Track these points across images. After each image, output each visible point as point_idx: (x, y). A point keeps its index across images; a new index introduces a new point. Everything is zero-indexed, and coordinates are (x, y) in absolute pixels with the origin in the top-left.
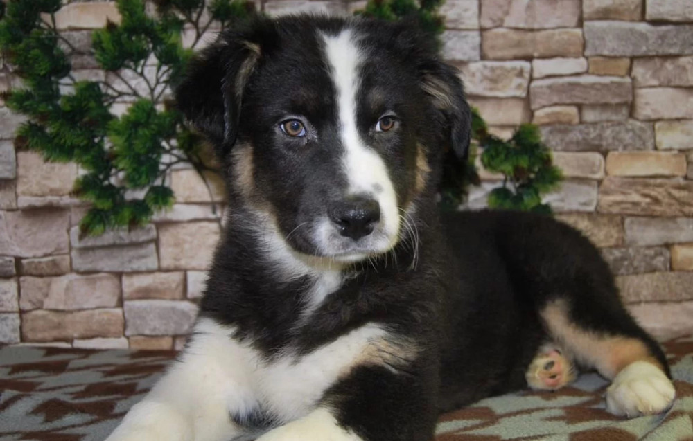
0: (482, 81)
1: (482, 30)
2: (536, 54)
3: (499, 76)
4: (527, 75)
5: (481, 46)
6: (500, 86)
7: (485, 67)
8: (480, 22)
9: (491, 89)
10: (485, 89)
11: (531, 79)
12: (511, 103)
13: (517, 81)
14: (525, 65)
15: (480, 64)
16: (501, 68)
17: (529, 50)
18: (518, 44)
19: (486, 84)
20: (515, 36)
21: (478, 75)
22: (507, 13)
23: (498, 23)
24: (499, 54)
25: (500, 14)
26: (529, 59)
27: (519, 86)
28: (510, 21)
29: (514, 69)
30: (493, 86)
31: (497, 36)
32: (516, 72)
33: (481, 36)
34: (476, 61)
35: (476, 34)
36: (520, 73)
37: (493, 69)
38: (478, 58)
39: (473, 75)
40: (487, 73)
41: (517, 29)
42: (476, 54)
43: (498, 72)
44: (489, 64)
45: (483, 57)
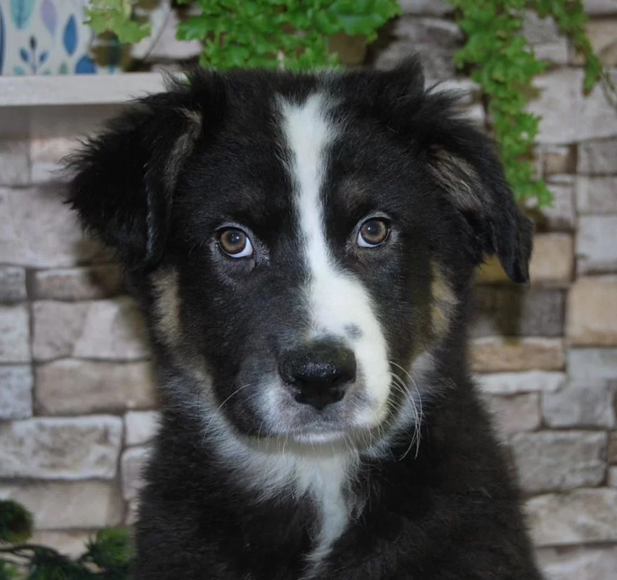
0: (35, 453)
1: (35, 364)
2: (131, 403)
3: (66, 443)
4: (116, 440)
5: (34, 391)
6: (68, 460)
7: (41, 428)
8: (31, 351)
9: (53, 466)
10: (42, 466)
11: (124, 447)
12: (89, 489)
13: (99, 450)
14: (113, 422)
15: (31, 424)
16: (71, 429)
17: (119, 397)
18: (100, 387)
19: (43, 458)
20: (93, 373)
21: (30, 443)
22: (78, 334)
23: (64, 351)
24: (67, 404)
25: (67, 335)
26: (120, 411)
27: (102, 460)
28: (85, 348)
29: (93, 429)
30: (56, 459)
31: (62, 373)
32: (95, 436)
33: (34, 374)
34: (25, 419)
35: (25, 371)
36: (104, 438)
37: (55, 432)
38: (29, 413)
39: (21, 442)
40: (46, 438)
41: (96, 361)
42: (25, 406)
43: (65, 436)
44: (49, 422)
45: (38, 411)
